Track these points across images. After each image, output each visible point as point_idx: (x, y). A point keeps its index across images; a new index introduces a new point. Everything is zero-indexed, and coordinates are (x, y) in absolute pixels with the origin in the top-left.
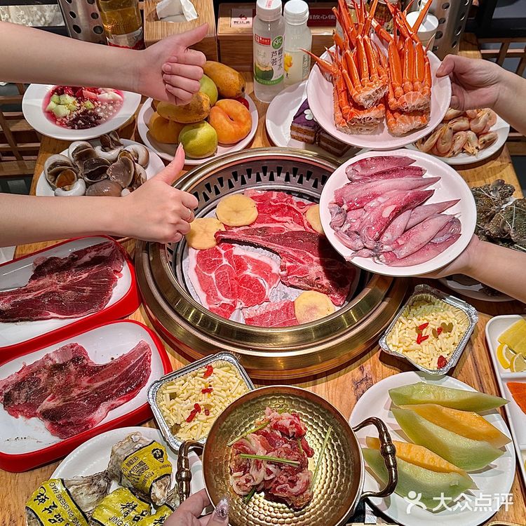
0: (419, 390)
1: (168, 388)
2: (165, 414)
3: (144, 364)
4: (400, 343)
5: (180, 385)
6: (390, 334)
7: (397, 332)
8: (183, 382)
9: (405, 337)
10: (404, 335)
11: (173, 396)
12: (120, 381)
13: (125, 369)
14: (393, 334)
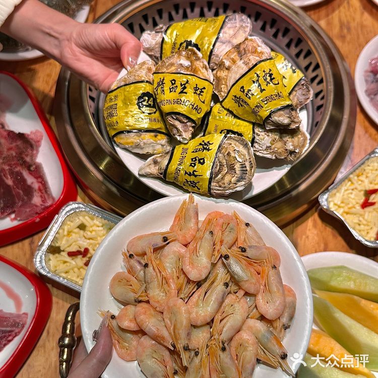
0: (339, 276)
2: (61, 231)
4: (342, 203)
5: (95, 224)
6: (334, 191)
7: (343, 191)
8: (100, 224)
9: (350, 197)
10: (350, 195)
11: (82, 227)
14: (338, 192)
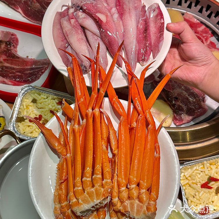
1: (36, 94)
2: (22, 107)
3: (38, 72)
4: (190, 177)
5: (42, 98)
8: (45, 97)
9: (197, 176)
12: (18, 72)
13: (26, 67)
